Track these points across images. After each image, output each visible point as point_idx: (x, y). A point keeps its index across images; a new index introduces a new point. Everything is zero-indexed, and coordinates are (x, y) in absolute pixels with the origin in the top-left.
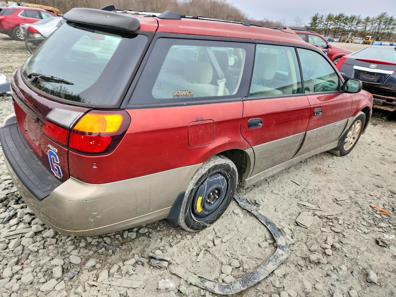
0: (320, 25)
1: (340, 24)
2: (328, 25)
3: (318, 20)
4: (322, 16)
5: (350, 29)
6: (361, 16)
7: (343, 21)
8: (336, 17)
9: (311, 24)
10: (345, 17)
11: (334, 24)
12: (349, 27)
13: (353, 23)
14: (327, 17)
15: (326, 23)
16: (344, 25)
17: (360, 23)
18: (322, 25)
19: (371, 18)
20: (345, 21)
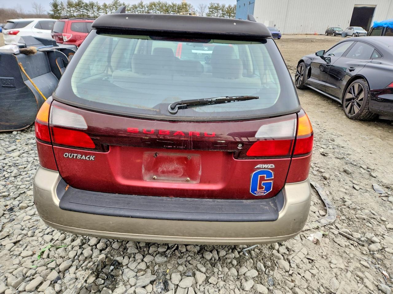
0: (63, 12)
1: (83, 10)
2: (71, 12)
3: (59, 6)
4: (62, 3)
5: (93, 15)
6: (98, 3)
7: (84, 7)
8: (76, 4)
9: (53, 11)
10: (85, 4)
11: (77, 10)
12: (92, 13)
13: (94, 10)
14: (67, 4)
15: (69, 10)
16: (86, 11)
17: (100, 10)
18: (65, 12)
19: (107, 5)
20: (86, 7)
